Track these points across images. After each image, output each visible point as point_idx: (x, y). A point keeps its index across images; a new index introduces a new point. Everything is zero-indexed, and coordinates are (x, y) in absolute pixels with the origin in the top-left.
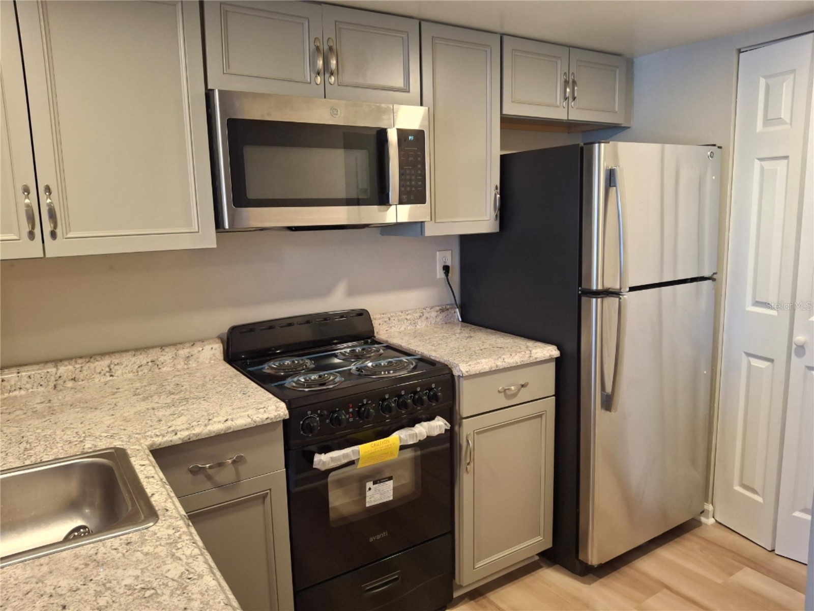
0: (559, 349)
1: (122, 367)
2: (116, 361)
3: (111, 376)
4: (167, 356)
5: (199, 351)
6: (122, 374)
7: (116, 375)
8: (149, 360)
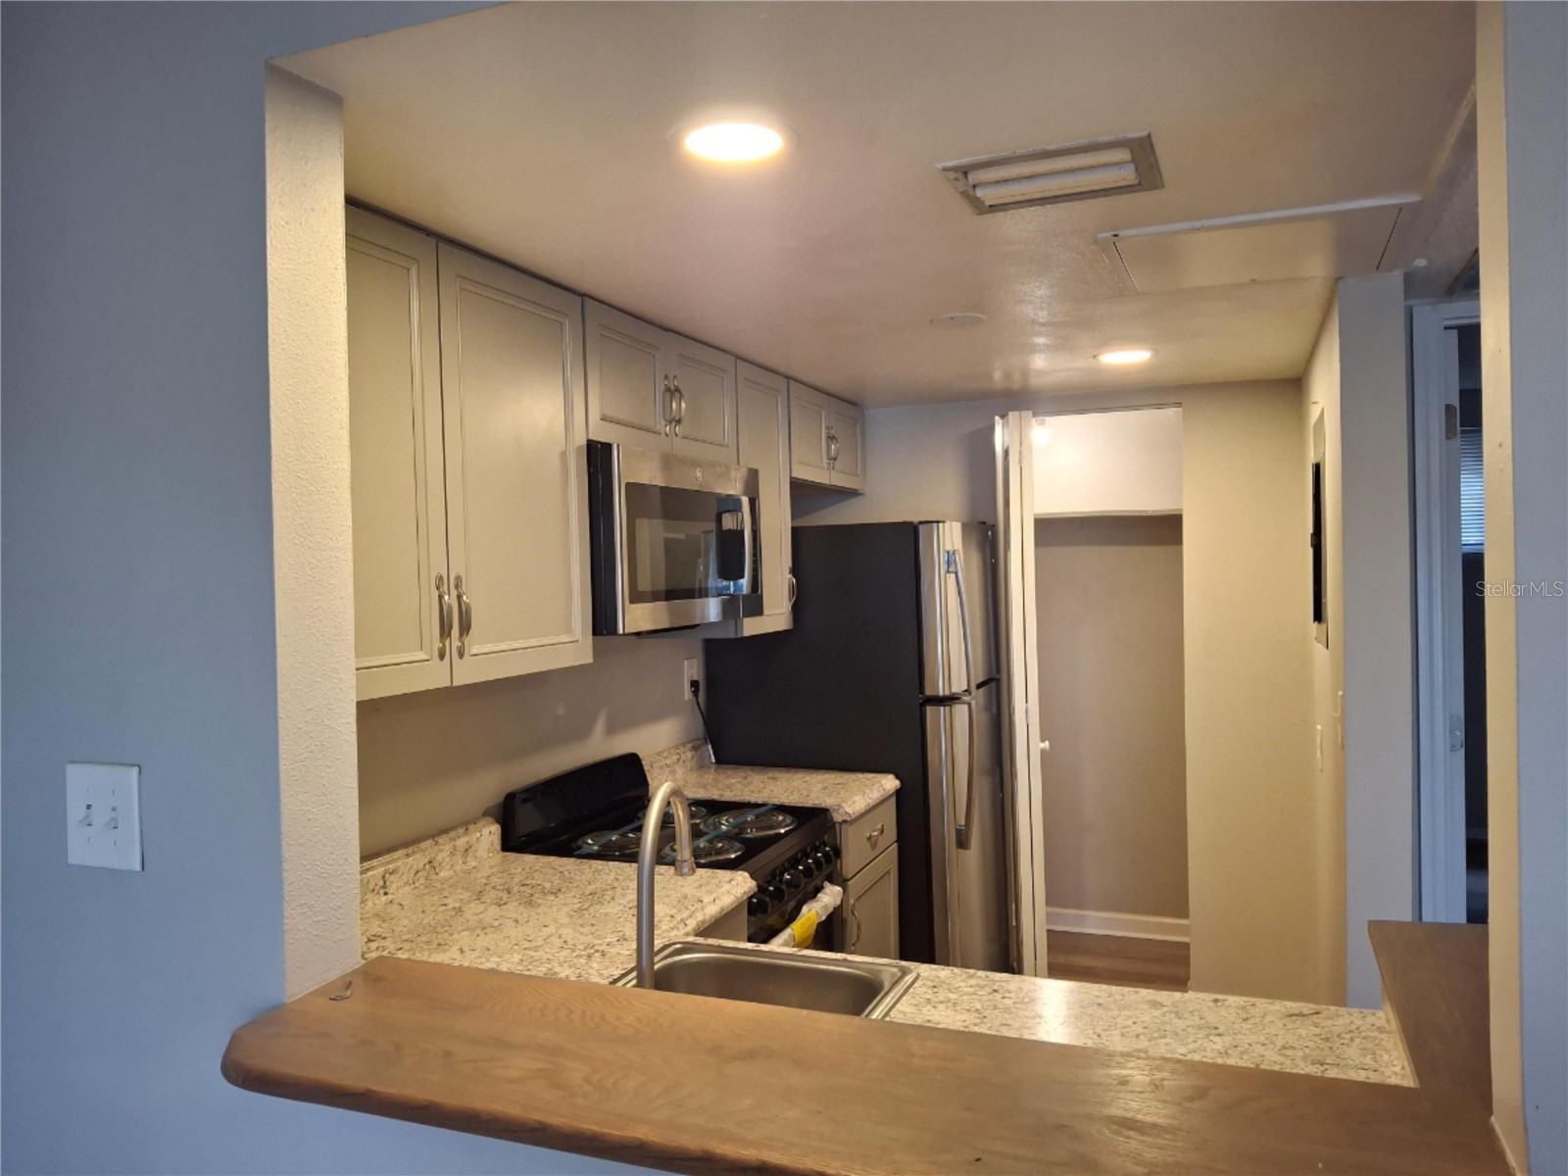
0: (897, 777)
1: (398, 876)
2: (391, 867)
3: (386, 894)
4: (442, 851)
5: (478, 839)
6: (398, 888)
7: (391, 891)
8: (426, 861)
